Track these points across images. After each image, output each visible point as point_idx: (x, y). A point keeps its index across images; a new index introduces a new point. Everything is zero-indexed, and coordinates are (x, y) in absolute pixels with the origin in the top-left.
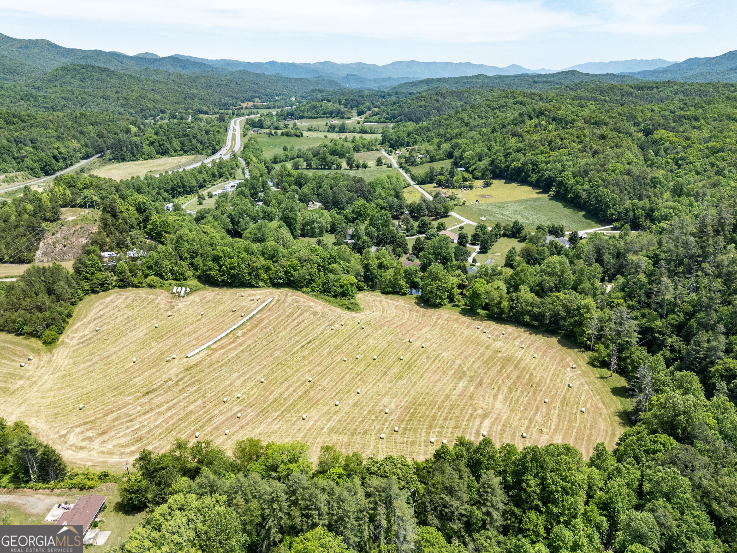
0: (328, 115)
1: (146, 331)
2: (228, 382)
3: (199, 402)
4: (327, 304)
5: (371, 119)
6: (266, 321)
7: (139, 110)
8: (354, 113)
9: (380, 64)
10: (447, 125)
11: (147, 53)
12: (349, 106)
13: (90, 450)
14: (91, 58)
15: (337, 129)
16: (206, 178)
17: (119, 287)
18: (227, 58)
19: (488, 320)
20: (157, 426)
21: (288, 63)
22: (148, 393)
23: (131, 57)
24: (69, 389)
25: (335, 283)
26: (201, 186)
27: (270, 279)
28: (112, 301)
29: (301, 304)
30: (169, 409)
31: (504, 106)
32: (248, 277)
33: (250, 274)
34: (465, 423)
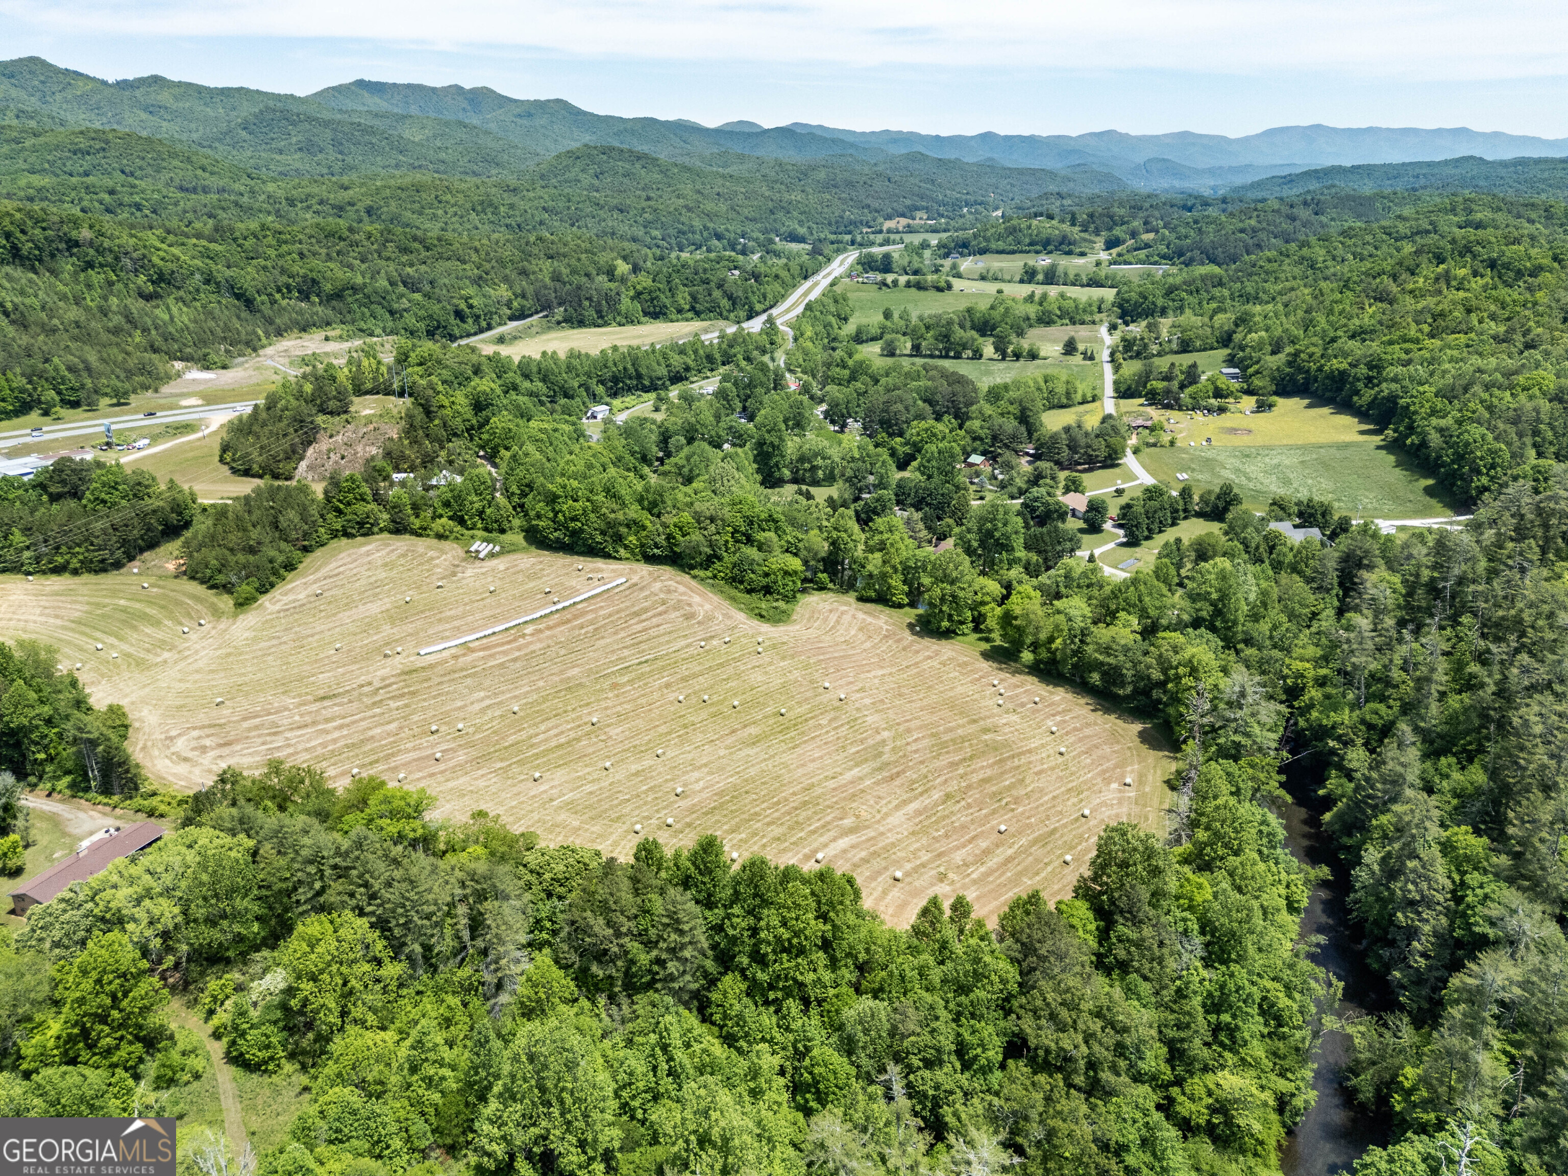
0: (1038, 248)
1: (388, 606)
2: (459, 704)
3: (393, 726)
4: (726, 604)
5: (1127, 257)
6: (590, 617)
7: (674, 232)
8: (1100, 243)
9: (1232, 135)
10: (1267, 273)
11: (741, 122)
12: (1092, 227)
13: (195, 764)
14: (633, 132)
15: (1040, 277)
16: (691, 364)
17: (391, 532)
18: (894, 128)
19: (1029, 673)
20: (306, 750)
21: (1020, 137)
22: (323, 698)
23: (707, 130)
24: (222, 674)
25: (756, 567)
26: (677, 378)
27: (642, 545)
28: (368, 554)
29: (674, 596)
30: (341, 727)
31: (1428, 232)
32: (599, 538)
33: (603, 533)
34: (802, 834)
